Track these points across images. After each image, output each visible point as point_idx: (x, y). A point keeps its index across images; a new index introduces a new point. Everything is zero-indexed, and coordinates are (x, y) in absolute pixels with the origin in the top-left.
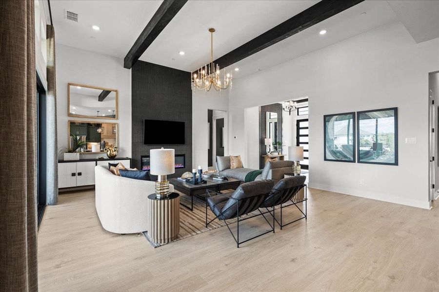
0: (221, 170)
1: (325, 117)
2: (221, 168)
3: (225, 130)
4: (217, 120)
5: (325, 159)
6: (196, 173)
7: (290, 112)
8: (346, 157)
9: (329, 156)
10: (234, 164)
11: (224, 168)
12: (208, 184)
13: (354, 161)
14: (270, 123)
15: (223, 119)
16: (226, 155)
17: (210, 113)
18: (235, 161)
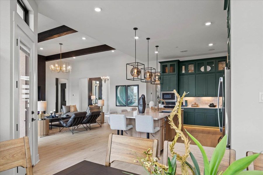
0: (65, 113)
1: (116, 86)
2: (65, 112)
3: (67, 90)
4: (61, 84)
5: (116, 106)
6: (52, 113)
7: (105, 81)
8: (124, 104)
9: (118, 104)
10: (72, 110)
11: (67, 112)
12: (59, 118)
13: (126, 106)
14: (96, 86)
15: (66, 83)
16: (67, 105)
17: (57, 80)
18: (73, 108)
